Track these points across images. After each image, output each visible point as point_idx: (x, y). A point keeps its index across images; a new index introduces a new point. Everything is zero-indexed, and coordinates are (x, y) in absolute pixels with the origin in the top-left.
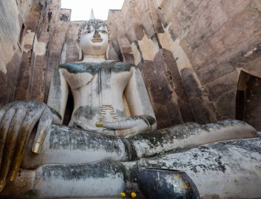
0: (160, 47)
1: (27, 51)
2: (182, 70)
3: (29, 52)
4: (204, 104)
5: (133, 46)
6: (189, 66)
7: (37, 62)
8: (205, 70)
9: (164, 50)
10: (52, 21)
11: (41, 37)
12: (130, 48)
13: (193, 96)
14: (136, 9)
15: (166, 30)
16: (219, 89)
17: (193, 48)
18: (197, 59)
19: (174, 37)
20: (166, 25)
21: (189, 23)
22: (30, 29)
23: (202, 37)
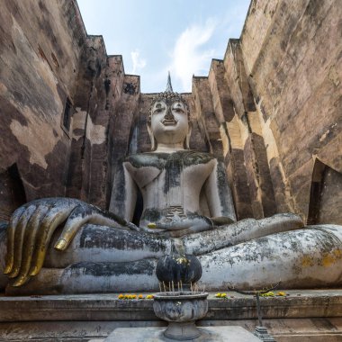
0: (250, 130)
1: (77, 138)
2: (271, 161)
3: (80, 139)
4: (287, 200)
5: (222, 130)
6: (277, 154)
7: (94, 153)
9: (254, 135)
10: (110, 94)
11: (99, 118)
12: (218, 133)
13: (278, 193)
15: (258, 107)
17: (281, 132)
18: (283, 145)
19: (265, 117)
20: (258, 100)
21: (279, 98)
22: (79, 106)
23: (289, 117)
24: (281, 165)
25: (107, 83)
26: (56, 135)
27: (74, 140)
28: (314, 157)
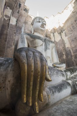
0: (61, 38)
2: (67, 48)
3: (7, 20)
4: (73, 60)
5: (52, 34)
6: (70, 46)
8: (74, 49)
9: (63, 39)
13: (69, 57)
15: (64, 32)
17: (72, 41)
18: (72, 45)
19: (66, 36)
20: (64, 31)
21: (72, 32)
23: (75, 38)
24: (71, 50)
25: (20, 5)
27: (4, 19)
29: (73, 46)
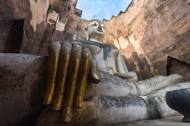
0: (129, 43)
1: (51, 24)
2: (140, 55)
3: (52, 25)
4: (152, 72)
5: (115, 41)
6: (143, 53)
7: (57, 34)
8: (151, 55)
9: (131, 45)
10: (70, 12)
11: (62, 19)
12: (113, 41)
13: (145, 68)
14: (117, 22)
15: (132, 35)
16: (159, 64)
17: (145, 45)
18: (147, 50)
19: (136, 39)
20: (132, 33)
22: (55, 10)
23: (150, 40)
24: (146, 57)
25: (69, 8)
26: (44, 17)
27: (48, 24)
28: (167, 55)
29: (149, 52)
